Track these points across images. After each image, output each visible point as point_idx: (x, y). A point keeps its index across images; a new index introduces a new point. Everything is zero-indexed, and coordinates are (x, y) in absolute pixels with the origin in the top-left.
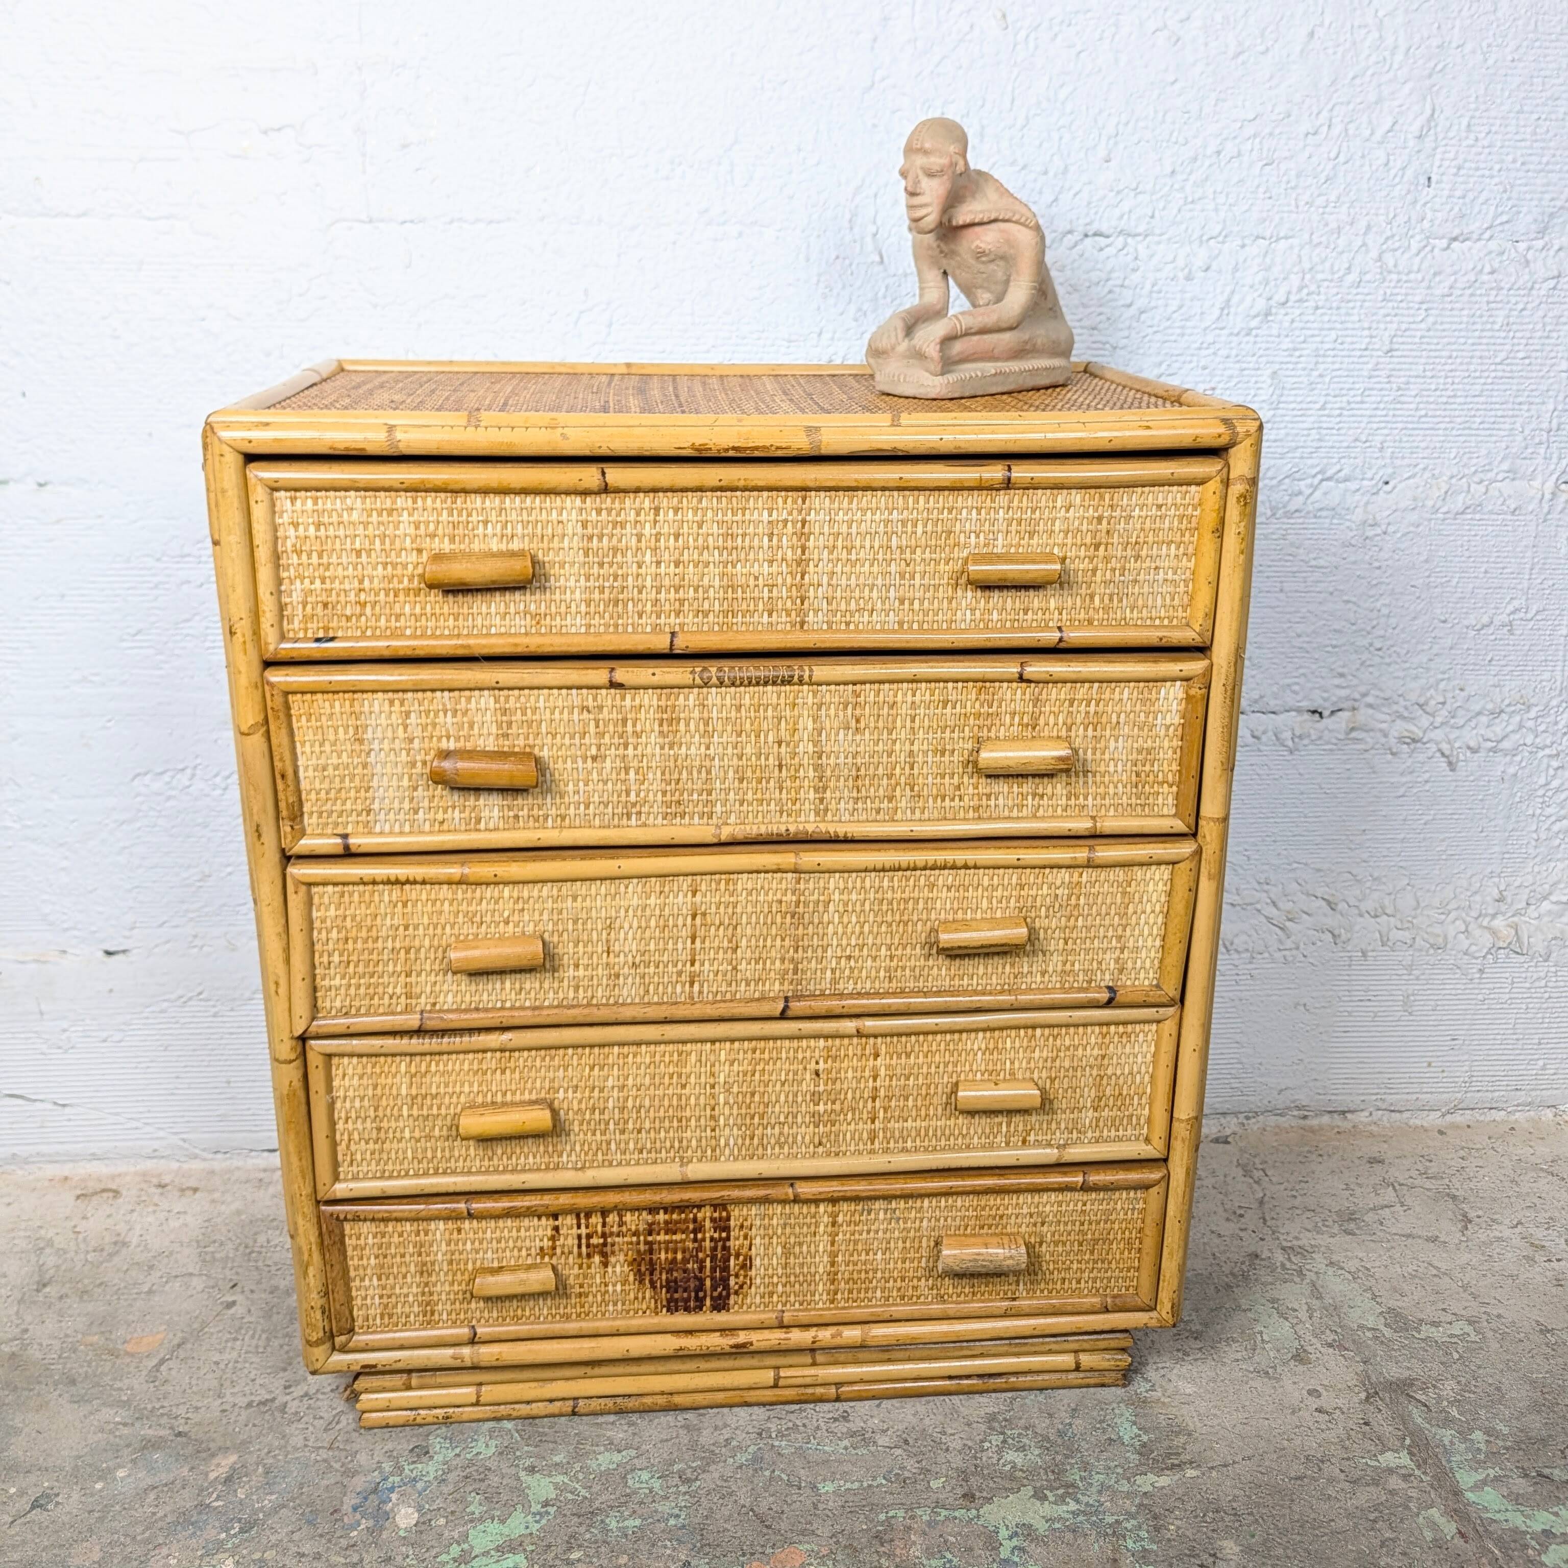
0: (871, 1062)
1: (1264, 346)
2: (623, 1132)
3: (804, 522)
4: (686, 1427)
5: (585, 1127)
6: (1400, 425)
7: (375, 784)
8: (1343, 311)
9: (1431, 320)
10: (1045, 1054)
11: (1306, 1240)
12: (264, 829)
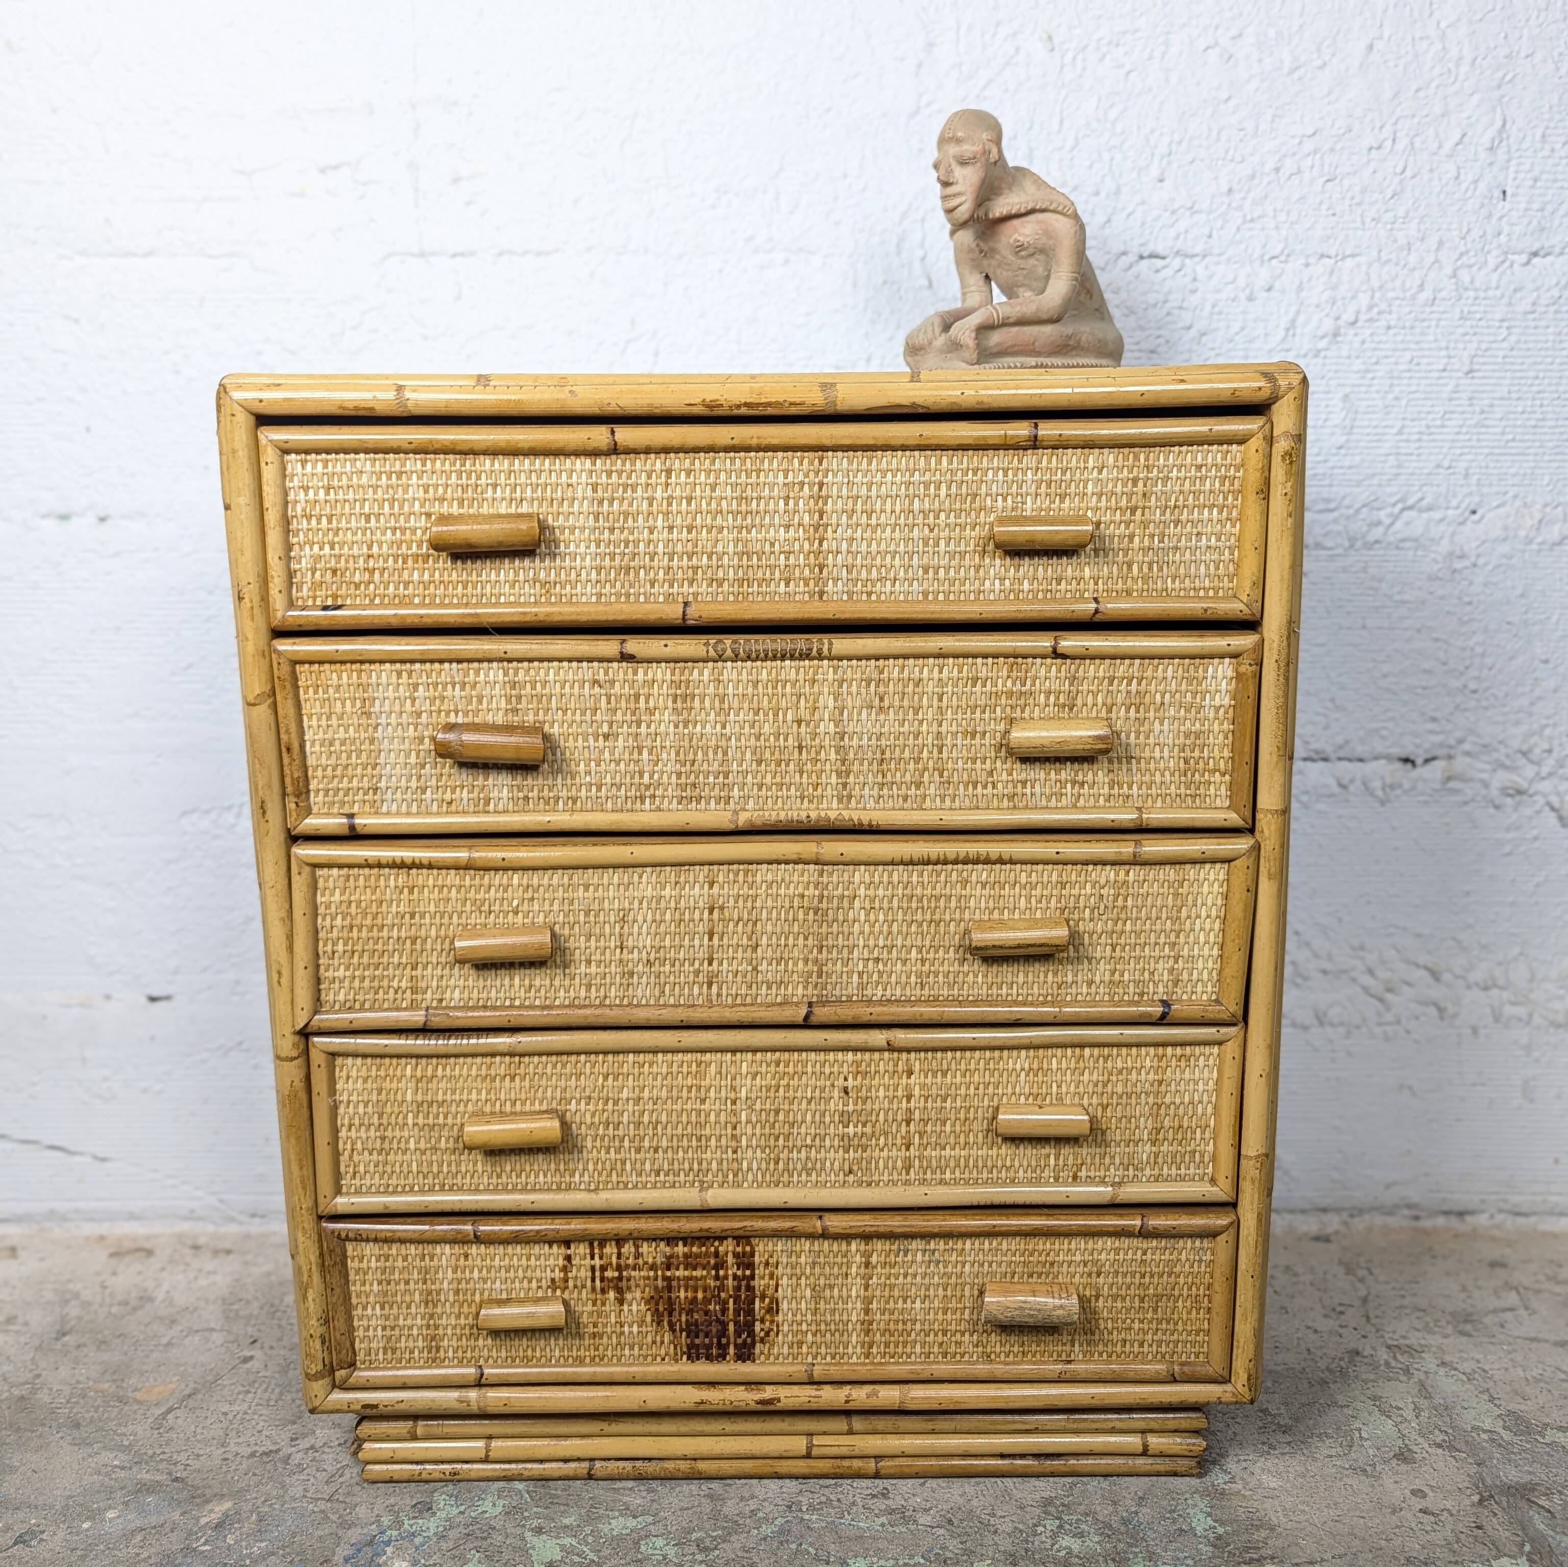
0: (904, 1081)
1: (1334, 368)
2: (638, 1150)
3: (821, 485)
4: (710, 1497)
5: (598, 1144)
6: (1486, 451)
7: (381, 760)
8: (1418, 330)
9: (1513, 338)
10: (1095, 1077)
11: (1414, 1339)
12: (269, 806)
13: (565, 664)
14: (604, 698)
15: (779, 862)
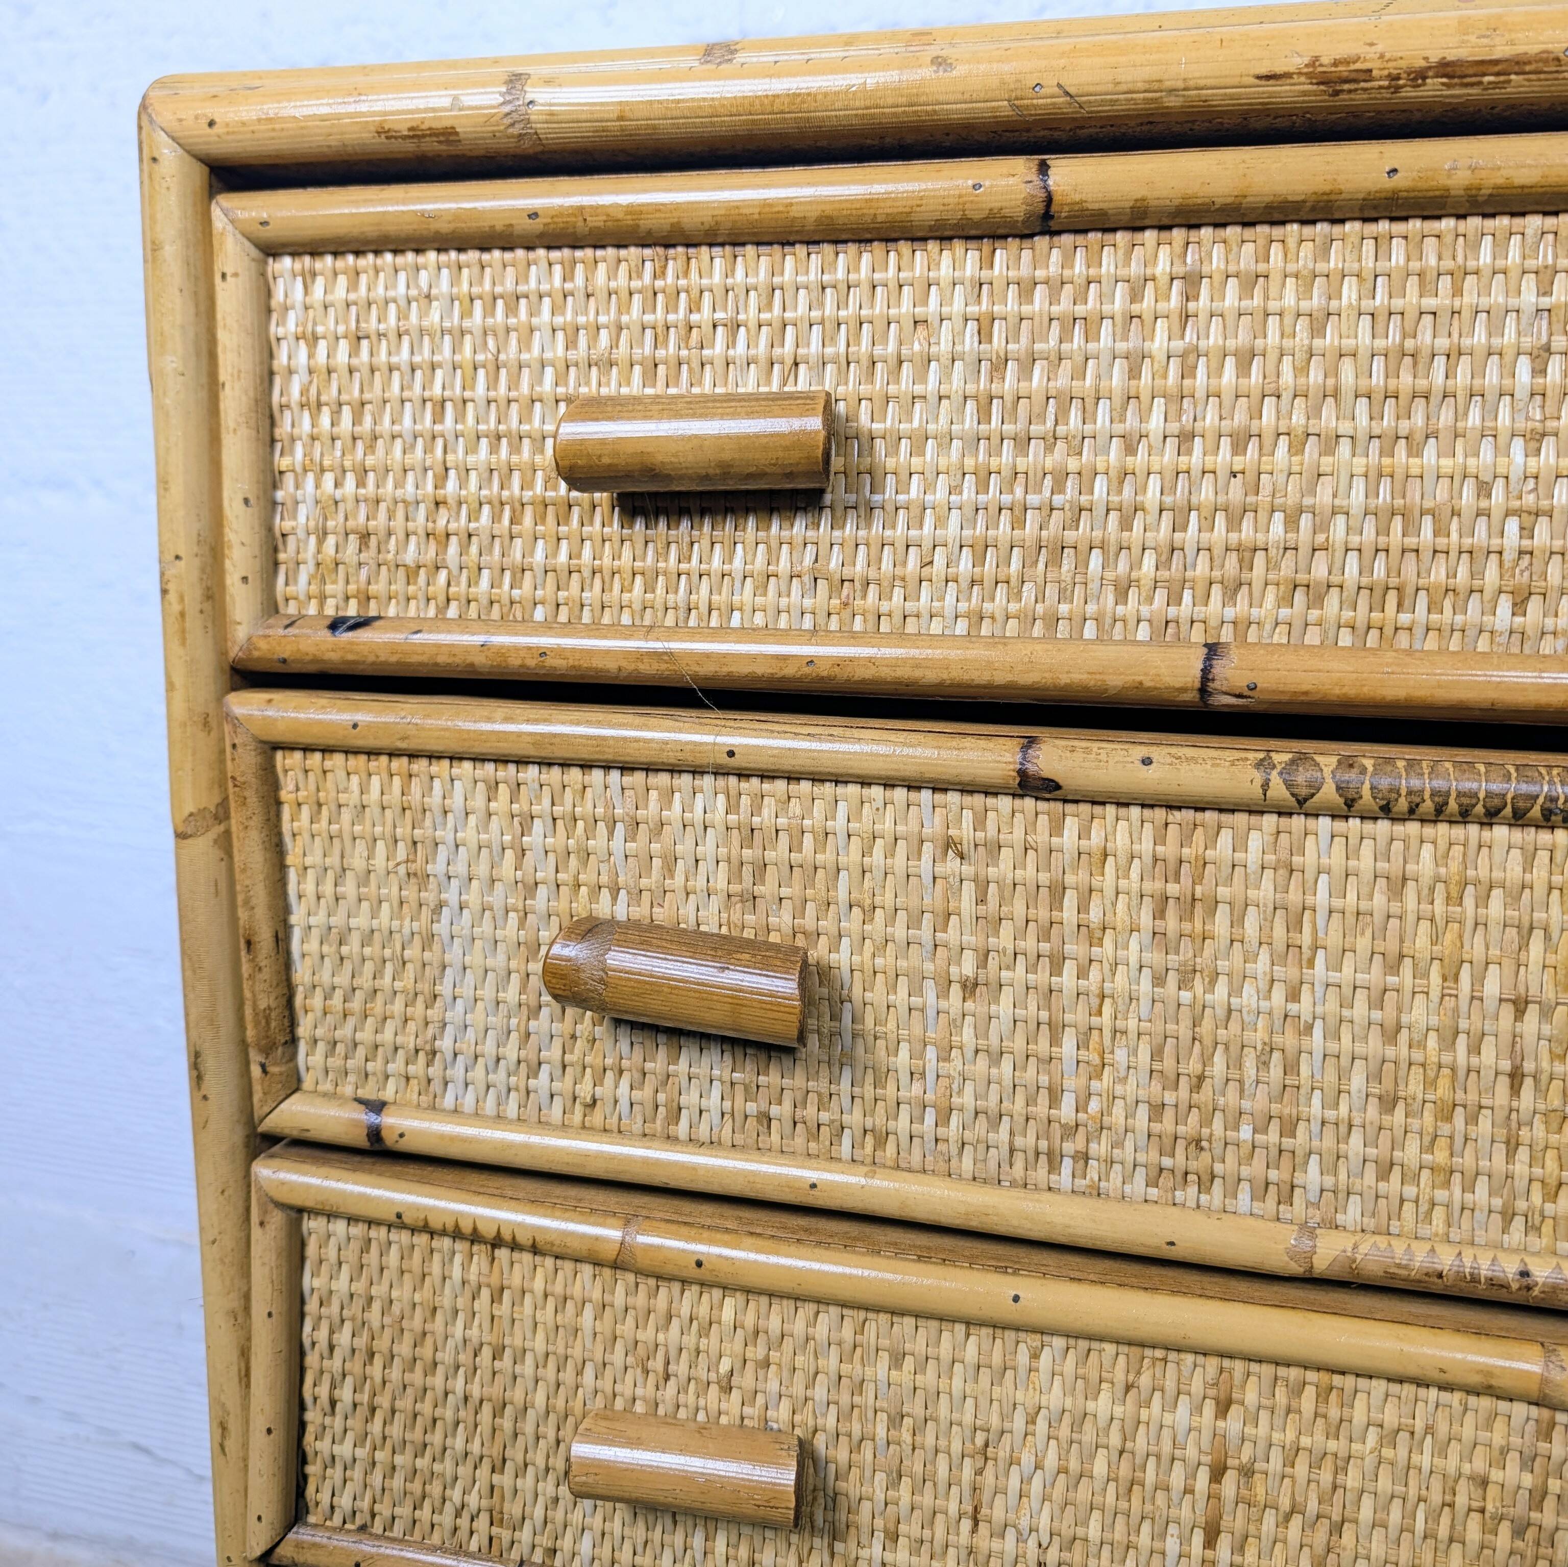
7: (447, 987)
12: (209, 1064)
13: (876, 792)
14: (969, 889)
15: (1421, 1383)
